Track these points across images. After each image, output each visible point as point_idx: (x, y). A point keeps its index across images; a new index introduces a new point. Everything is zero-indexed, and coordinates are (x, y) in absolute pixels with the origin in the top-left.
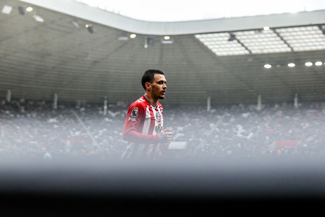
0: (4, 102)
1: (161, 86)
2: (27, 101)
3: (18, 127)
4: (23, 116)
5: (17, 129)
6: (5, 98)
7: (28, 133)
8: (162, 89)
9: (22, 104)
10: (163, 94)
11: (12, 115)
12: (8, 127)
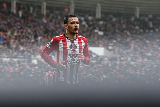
0: (133, 19)
1: (73, 26)
2: (154, 16)
3: (148, 42)
4: (152, 31)
5: (147, 44)
6: (134, 15)
7: (157, 46)
8: (75, 27)
9: (150, 20)
10: (77, 31)
11: (142, 31)
12: (138, 42)
